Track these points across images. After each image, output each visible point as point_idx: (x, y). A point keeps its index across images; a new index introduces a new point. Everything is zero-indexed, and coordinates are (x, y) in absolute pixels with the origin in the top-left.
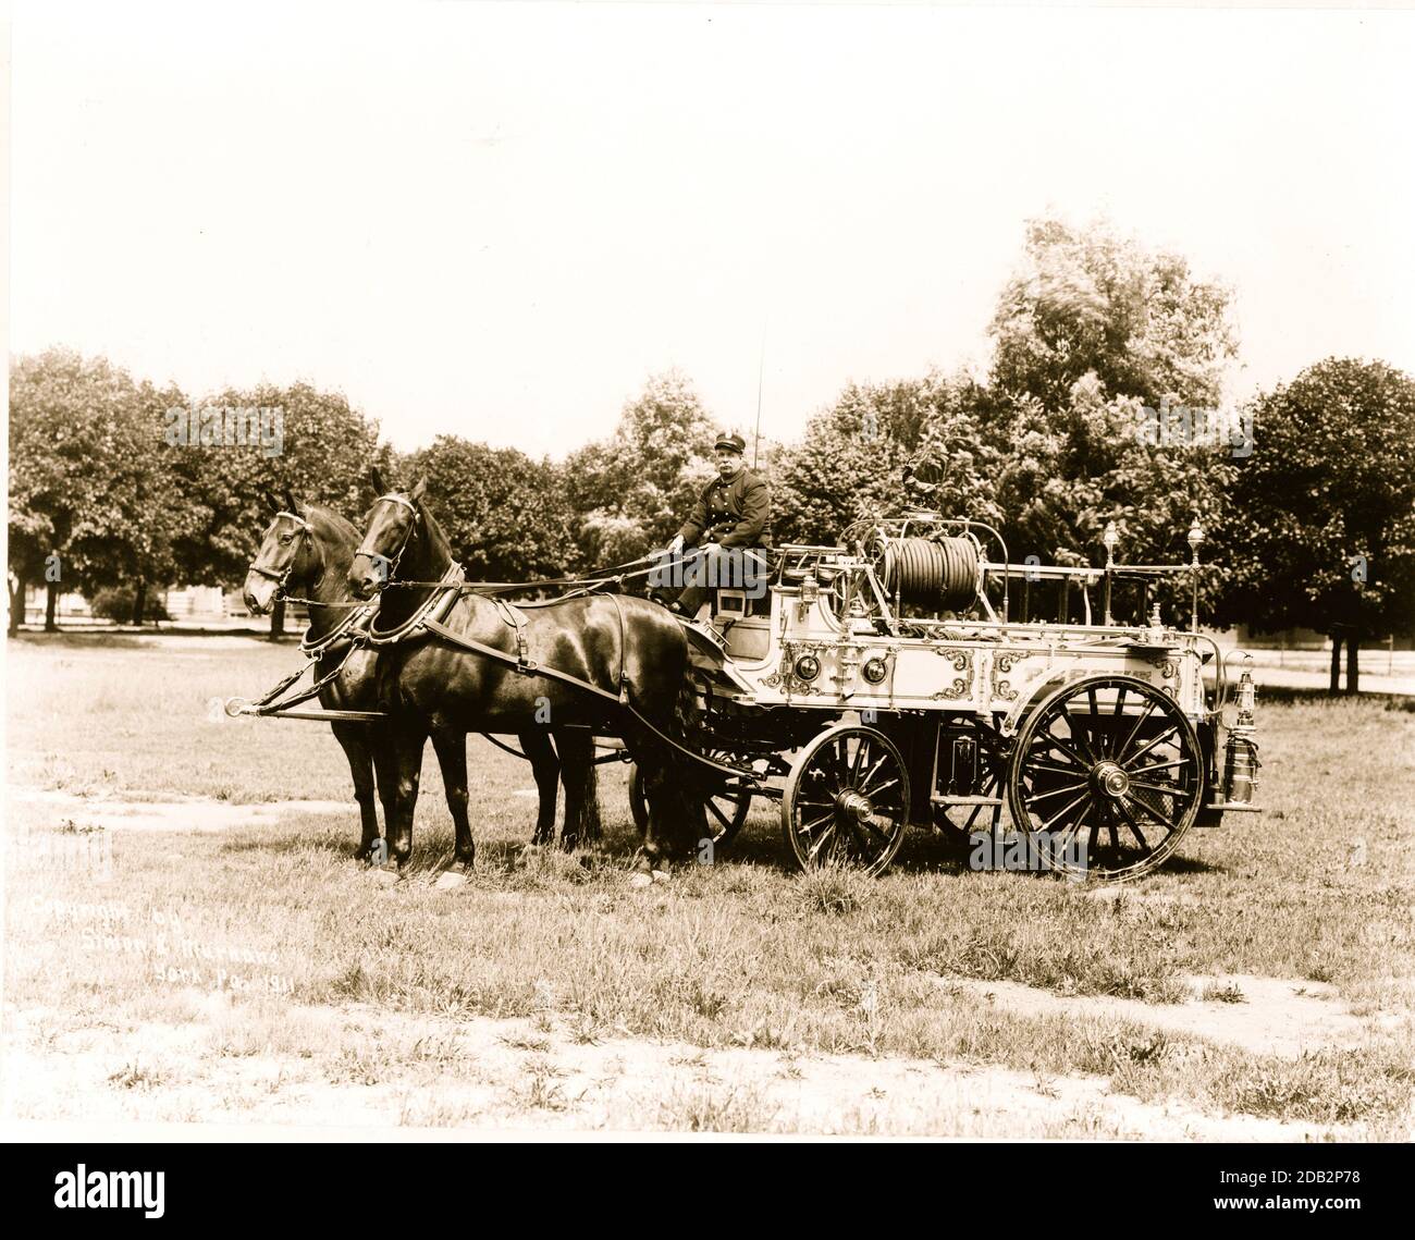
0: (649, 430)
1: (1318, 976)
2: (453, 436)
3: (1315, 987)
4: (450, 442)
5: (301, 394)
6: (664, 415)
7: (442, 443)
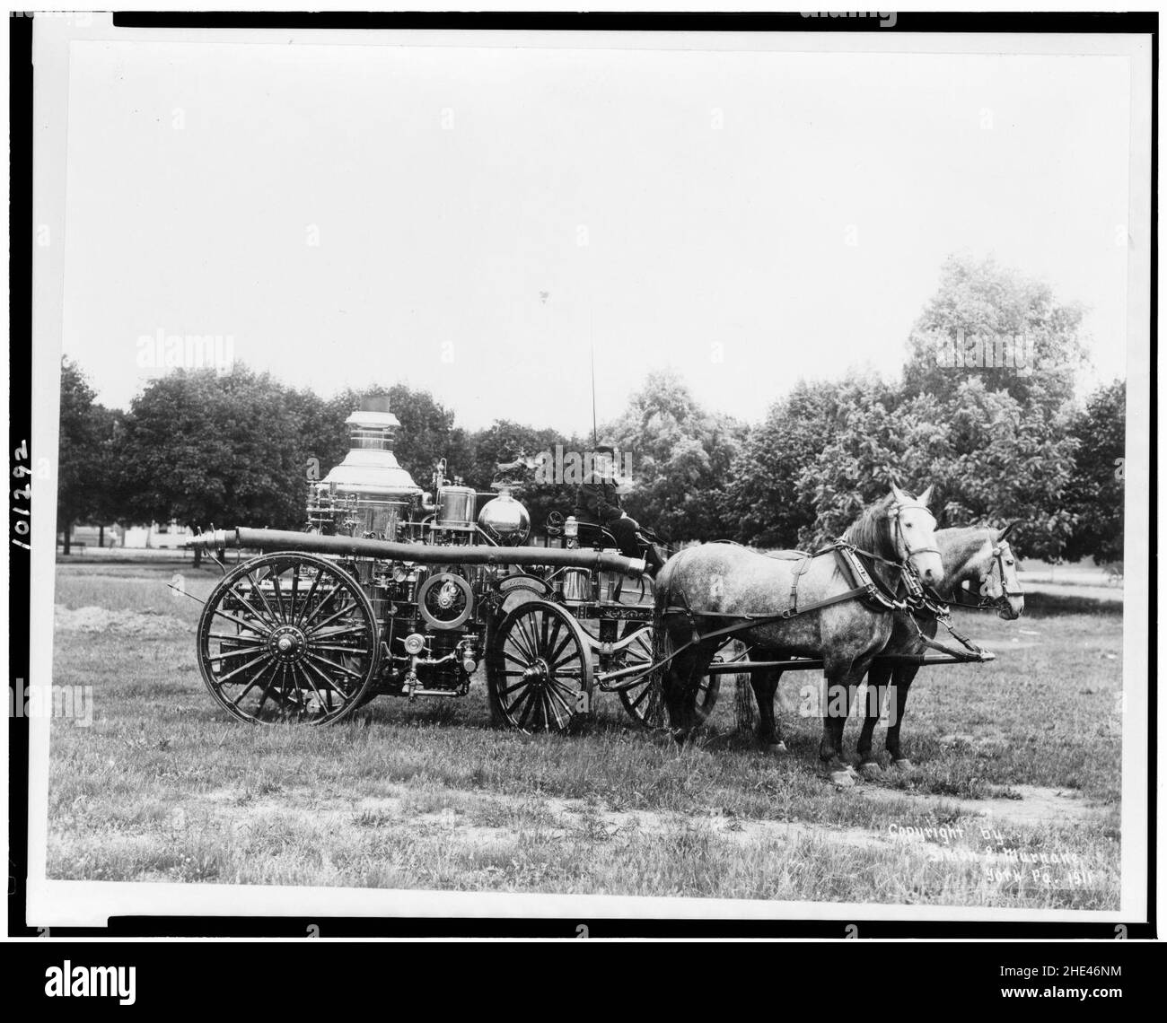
0: (649, 415)
1: (1072, 785)
2: (506, 420)
3: (1069, 792)
4: (503, 423)
5: (424, 402)
6: (662, 405)
7: (498, 425)
